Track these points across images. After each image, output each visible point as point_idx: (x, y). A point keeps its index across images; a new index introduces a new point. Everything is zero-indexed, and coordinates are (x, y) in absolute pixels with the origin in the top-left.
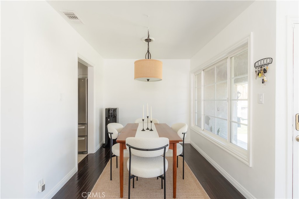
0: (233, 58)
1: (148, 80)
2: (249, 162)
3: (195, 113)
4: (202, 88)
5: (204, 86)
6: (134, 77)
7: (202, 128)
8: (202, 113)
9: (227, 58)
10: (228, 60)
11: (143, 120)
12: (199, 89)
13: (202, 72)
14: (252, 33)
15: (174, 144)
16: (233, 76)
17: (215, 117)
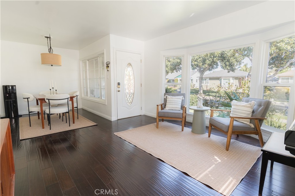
0: (101, 57)
1: (52, 65)
2: (105, 103)
3: (84, 87)
4: (88, 71)
5: (89, 70)
6: (41, 63)
7: (89, 96)
8: (88, 87)
9: (98, 57)
10: (99, 58)
11: (50, 90)
12: (86, 72)
13: (87, 61)
14: (105, 50)
15: (72, 98)
16: (101, 66)
17: (95, 88)
